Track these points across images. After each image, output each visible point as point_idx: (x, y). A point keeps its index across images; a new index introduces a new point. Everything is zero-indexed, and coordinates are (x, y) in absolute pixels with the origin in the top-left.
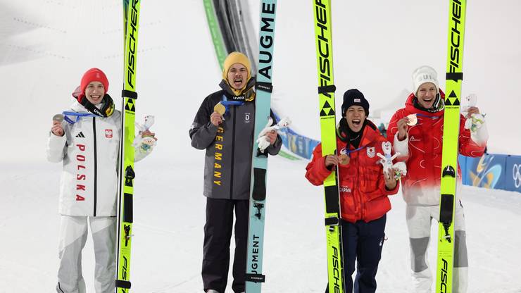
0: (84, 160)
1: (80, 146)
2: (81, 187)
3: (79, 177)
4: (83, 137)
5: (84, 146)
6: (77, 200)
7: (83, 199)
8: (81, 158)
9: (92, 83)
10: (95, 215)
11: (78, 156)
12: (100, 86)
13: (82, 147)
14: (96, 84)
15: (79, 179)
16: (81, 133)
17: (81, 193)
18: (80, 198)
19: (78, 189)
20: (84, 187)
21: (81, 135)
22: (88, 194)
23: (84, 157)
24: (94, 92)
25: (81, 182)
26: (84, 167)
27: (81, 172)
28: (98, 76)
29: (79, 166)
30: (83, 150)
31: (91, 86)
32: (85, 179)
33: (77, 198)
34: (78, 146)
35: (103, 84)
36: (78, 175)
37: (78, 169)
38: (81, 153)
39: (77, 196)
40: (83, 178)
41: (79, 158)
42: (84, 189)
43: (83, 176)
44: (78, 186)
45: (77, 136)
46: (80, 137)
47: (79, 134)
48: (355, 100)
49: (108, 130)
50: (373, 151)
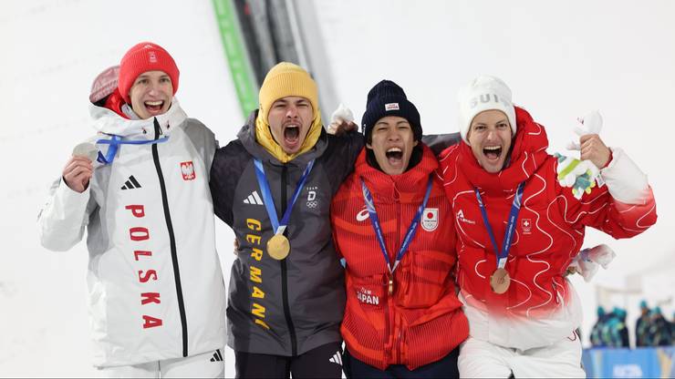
0: (147, 237)
1: (133, 208)
2: (151, 298)
3: (143, 276)
4: (138, 186)
5: (141, 207)
6: (147, 326)
7: (159, 323)
8: (139, 234)
9: (144, 74)
10: (185, 354)
11: (132, 230)
12: (162, 80)
13: (137, 210)
14: (155, 75)
15: (144, 280)
16: (132, 178)
17: (152, 310)
18: (151, 322)
19: (144, 302)
20: (158, 295)
21: (133, 183)
22: (167, 310)
23: (146, 230)
24: (152, 93)
25: (150, 287)
26: (149, 254)
27: (145, 264)
28: (153, 59)
29: (137, 253)
30: (142, 215)
31: (144, 81)
32: (156, 278)
33: (144, 322)
34: (128, 208)
35: (169, 75)
36: (140, 272)
37: (137, 259)
38: (138, 222)
39: (144, 317)
40: (152, 276)
41: (135, 234)
42: (158, 302)
43: (151, 272)
44: (143, 295)
45: (124, 188)
46: (131, 187)
47: (128, 183)
48: (386, 106)
49: (185, 164)
50: (435, 217)
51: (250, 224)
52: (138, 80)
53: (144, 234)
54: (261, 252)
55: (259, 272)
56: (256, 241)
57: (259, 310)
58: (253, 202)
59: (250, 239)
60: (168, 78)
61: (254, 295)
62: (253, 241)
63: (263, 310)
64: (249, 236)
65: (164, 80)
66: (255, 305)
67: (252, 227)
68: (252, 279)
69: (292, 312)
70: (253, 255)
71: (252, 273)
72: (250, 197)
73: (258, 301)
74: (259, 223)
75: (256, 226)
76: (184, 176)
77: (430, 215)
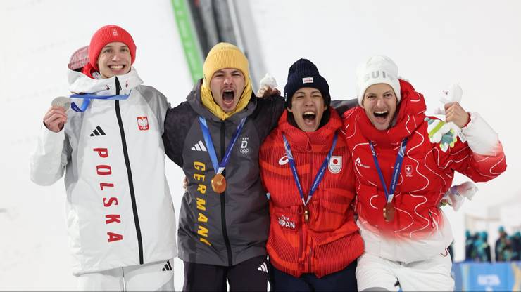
0: (110, 173)
1: (99, 150)
2: (114, 218)
3: (107, 202)
4: (103, 133)
5: (105, 150)
6: (111, 240)
7: (120, 237)
8: (104, 170)
9: (109, 45)
10: (141, 262)
11: (99, 167)
12: (122, 50)
13: (102, 152)
14: (117, 46)
15: (107, 205)
16: (98, 128)
17: (114, 228)
18: (114, 237)
19: (108, 222)
20: (118, 216)
22: (126, 227)
23: (109, 168)
24: (115, 59)
25: (112, 210)
26: (111, 185)
27: (108, 193)
28: (115, 34)
29: (103, 185)
30: (106, 156)
31: (108, 51)
32: (117, 204)
33: (108, 237)
34: (95, 150)
35: (128, 46)
36: (105, 199)
37: (102, 189)
38: (103, 161)
39: (109, 234)
40: (114, 202)
41: (101, 170)
42: (119, 221)
43: (113, 199)
44: (107, 216)
45: (92, 135)
46: (97, 134)
47: (95, 132)
48: (304, 79)
49: (140, 118)
50: (339, 163)
51: (196, 166)
52: (104, 50)
53: (107, 170)
54: (205, 187)
55: (203, 202)
56: (201, 178)
57: (203, 231)
58: (199, 149)
59: (197, 177)
60: (127, 48)
61: (200, 219)
62: (199, 179)
63: (206, 231)
64: (195, 175)
65: (124, 50)
66: (200, 227)
67: (198, 168)
68: (198, 207)
69: (229, 233)
70: (199, 189)
71: (198, 203)
72: (197, 146)
73: (203, 224)
74: (203, 165)
75: (201, 167)
76: (140, 127)
77: (335, 162)
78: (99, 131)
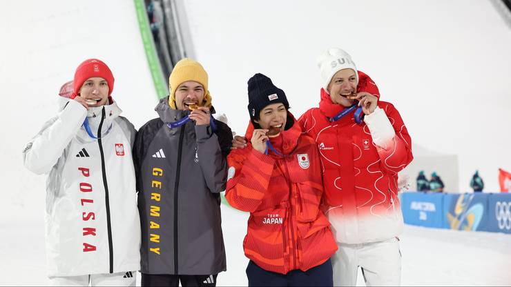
0: (90, 190)
1: (82, 169)
2: (90, 231)
3: (85, 216)
4: (87, 155)
5: (88, 170)
6: (85, 250)
7: (94, 248)
8: (85, 187)
9: (91, 79)
10: (111, 271)
11: (81, 185)
12: (102, 84)
13: (85, 171)
14: (97, 80)
15: (85, 219)
16: (84, 150)
17: (90, 240)
18: (89, 248)
19: (85, 234)
20: (94, 230)
22: (100, 240)
23: (90, 186)
24: (94, 92)
25: (89, 224)
26: (91, 201)
28: (96, 70)
29: (83, 201)
30: (88, 175)
31: (90, 84)
32: (93, 219)
33: (84, 247)
34: (79, 169)
35: (106, 80)
36: (84, 213)
37: (83, 204)
38: (85, 180)
39: (84, 244)
40: (92, 217)
41: (83, 187)
42: (94, 234)
43: (91, 214)
44: (84, 229)
45: (78, 156)
46: (83, 156)
47: (81, 153)
48: (270, 97)
49: (118, 145)
50: (307, 159)
52: (86, 83)
53: (89, 188)
57: (155, 238)
58: (159, 156)
60: (106, 82)
66: (152, 235)
73: (154, 231)
74: (161, 171)
75: (159, 173)
76: (117, 153)
77: (304, 159)
78: (84, 153)
